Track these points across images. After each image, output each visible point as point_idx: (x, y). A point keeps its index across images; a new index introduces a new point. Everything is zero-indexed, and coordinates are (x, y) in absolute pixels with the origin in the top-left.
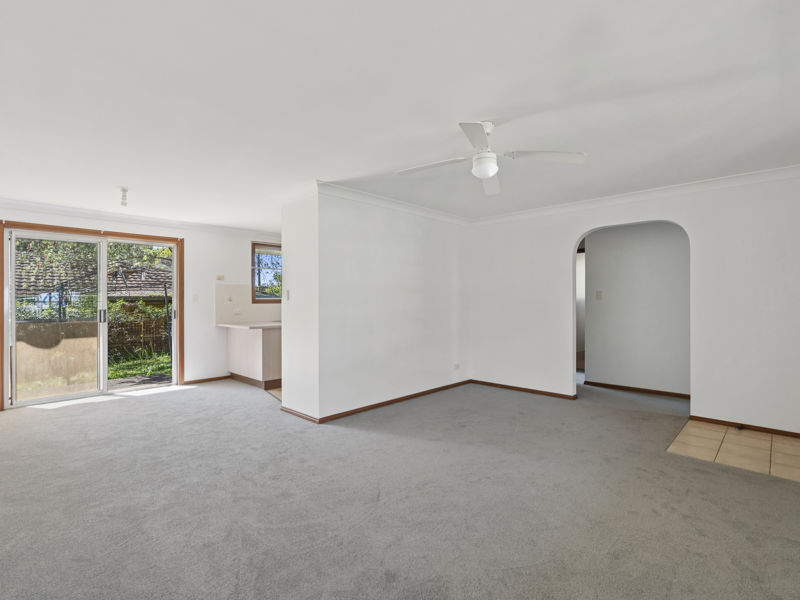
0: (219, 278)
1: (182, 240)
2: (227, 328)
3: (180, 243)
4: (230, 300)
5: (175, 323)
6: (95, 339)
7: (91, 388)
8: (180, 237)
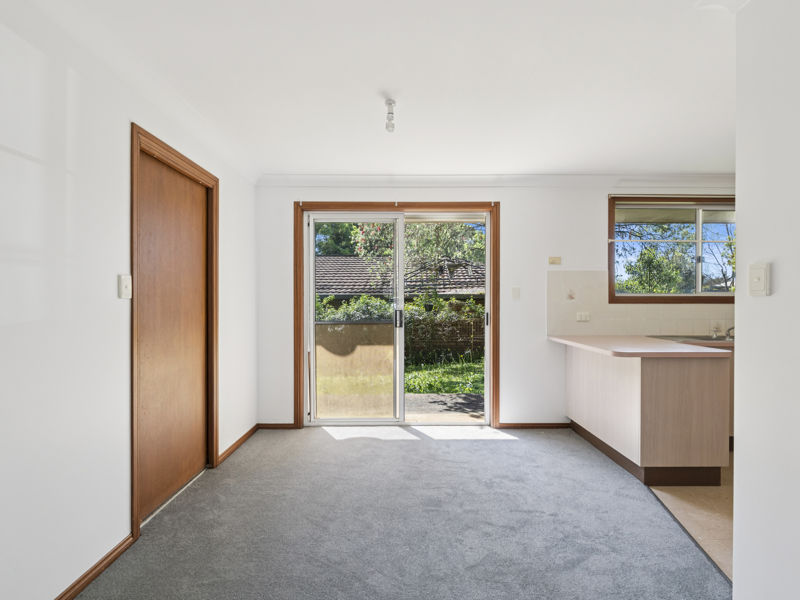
0: (553, 262)
1: (497, 204)
2: (566, 346)
3: (494, 209)
4: (571, 297)
5: (488, 331)
6: (392, 347)
7: (387, 413)
8: (492, 199)
